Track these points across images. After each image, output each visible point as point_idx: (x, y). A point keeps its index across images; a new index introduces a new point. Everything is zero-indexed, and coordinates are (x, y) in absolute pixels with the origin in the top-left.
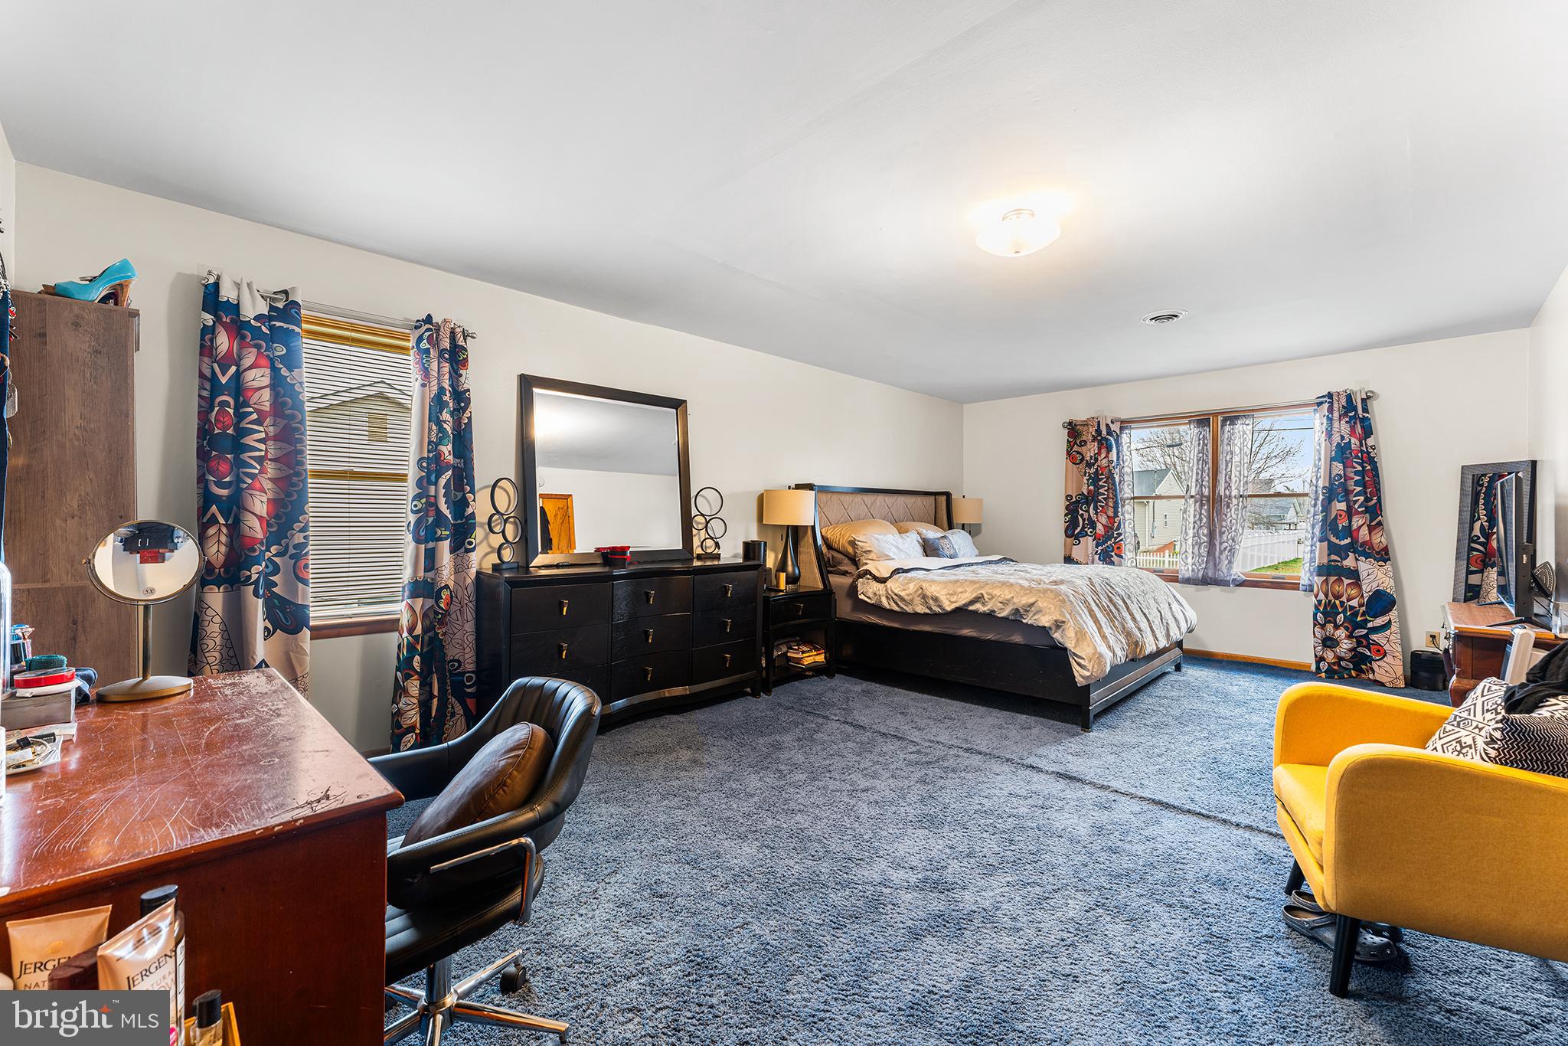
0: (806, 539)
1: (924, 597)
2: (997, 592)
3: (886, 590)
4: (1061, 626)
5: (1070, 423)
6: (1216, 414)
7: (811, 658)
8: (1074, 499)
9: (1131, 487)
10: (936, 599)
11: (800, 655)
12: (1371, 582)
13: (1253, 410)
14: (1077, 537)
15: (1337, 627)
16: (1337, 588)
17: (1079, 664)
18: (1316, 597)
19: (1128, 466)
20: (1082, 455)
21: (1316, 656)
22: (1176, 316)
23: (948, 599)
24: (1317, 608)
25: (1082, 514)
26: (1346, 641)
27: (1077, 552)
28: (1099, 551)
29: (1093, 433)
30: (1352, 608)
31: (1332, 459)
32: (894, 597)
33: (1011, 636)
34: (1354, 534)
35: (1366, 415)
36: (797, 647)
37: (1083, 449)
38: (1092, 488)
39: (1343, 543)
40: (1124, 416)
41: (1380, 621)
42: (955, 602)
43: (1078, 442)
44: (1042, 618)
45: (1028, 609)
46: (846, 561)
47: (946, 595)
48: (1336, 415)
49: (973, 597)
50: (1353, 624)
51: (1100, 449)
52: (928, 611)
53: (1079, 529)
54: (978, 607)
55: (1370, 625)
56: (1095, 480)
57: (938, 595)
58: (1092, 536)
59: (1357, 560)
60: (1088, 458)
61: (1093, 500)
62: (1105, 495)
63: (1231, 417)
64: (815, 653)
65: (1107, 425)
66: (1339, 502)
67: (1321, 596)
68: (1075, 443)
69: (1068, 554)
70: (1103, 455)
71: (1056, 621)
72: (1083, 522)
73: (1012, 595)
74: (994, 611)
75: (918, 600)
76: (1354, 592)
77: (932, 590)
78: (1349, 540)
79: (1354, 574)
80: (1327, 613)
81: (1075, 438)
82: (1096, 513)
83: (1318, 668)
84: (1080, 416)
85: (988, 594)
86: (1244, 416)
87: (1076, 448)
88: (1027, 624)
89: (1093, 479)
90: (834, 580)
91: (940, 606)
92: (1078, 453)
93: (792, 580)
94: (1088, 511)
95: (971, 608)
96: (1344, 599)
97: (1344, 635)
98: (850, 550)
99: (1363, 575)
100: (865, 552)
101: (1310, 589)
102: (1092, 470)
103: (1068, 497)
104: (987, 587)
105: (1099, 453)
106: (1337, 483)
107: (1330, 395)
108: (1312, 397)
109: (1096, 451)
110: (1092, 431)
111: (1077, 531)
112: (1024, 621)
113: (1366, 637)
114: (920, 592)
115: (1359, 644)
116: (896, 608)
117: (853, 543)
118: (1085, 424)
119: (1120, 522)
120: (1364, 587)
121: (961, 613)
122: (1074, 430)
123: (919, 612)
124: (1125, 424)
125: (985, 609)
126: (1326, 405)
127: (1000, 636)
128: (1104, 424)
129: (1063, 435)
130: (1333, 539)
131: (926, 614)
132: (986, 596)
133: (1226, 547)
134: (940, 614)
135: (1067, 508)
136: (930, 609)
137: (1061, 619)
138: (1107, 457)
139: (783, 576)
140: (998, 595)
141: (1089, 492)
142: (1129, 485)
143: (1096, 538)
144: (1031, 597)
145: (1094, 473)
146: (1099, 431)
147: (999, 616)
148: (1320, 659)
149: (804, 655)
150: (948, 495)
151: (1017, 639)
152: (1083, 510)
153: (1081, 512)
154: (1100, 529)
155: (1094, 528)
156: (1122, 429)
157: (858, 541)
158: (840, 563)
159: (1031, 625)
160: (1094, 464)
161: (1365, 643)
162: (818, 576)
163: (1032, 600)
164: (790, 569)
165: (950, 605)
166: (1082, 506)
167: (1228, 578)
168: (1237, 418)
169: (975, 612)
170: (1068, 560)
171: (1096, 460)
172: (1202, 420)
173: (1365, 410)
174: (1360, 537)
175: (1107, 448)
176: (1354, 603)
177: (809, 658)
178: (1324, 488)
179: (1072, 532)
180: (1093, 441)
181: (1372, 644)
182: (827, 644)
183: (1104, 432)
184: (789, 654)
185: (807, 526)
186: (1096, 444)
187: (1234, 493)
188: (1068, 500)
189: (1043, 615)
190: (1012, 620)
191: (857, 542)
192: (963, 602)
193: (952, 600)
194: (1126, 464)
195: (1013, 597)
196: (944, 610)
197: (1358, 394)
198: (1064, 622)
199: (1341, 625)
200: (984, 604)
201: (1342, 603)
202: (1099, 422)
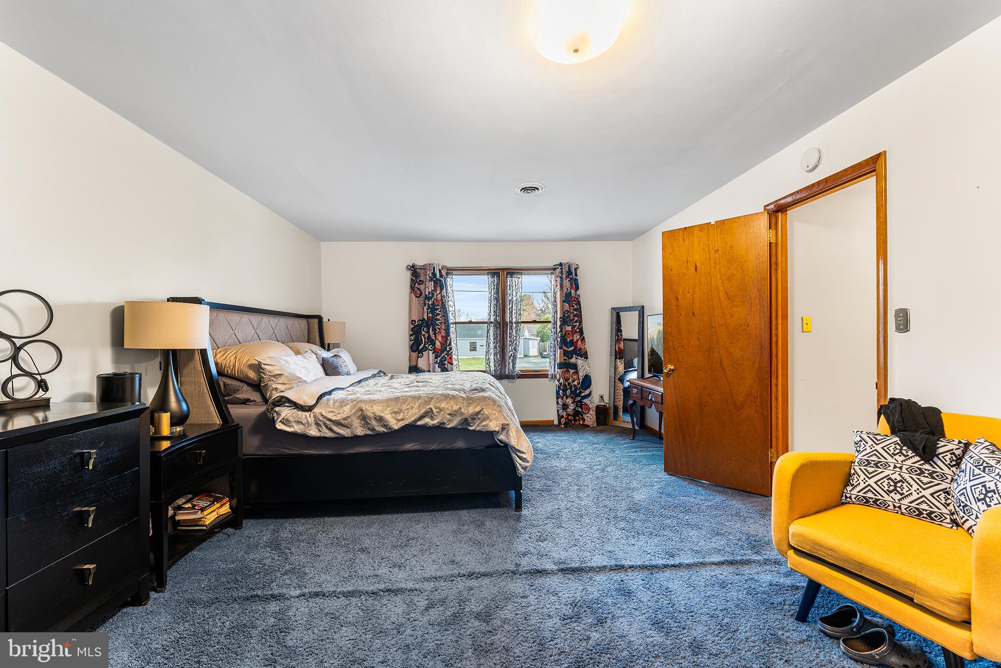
0: (191, 365)
1: (364, 418)
2: (443, 405)
3: (315, 417)
4: (505, 428)
5: (413, 266)
6: (503, 269)
7: (215, 513)
8: (417, 324)
9: (454, 315)
10: (380, 419)
11: (199, 515)
12: (583, 371)
13: (521, 269)
14: (420, 352)
15: (567, 398)
16: (566, 375)
17: (520, 458)
18: (559, 381)
19: (451, 300)
20: (421, 291)
21: (558, 415)
22: (538, 189)
23: (393, 418)
24: (559, 387)
25: (424, 334)
26: (572, 405)
27: (422, 363)
28: (439, 361)
29: (430, 275)
30: (575, 385)
31: (564, 301)
32: (328, 423)
33: (454, 443)
34: (575, 344)
35: (577, 278)
36: (189, 505)
37: (422, 287)
38: (430, 315)
39: (570, 349)
40: (449, 265)
41: (587, 392)
42: (403, 420)
43: (418, 281)
44: (490, 424)
45: (475, 417)
46: (245, 387)
47: (391, 413)
48: (564, 276)
49: (422, 412)
50: (575, 395)
51: (435, 287)
52: (369, 432)
53: (422, 345)
54: (427, 421)
55: (583, 394)
56: (432, 309)
57: (382, 415)
58: (431, 350)
59: (576, 358)
60: (427, 293)
61: (432, 324)
62: (440, 320)
63: (512, 272)
64: (219, 505)
65: (439, 270)
66: (568, 326)
67: (562, 381)
68: (416, 282)
69: (413, 364)
70: (438, 292)
71: (503, 425)
72: (425, 340)
73: (459, 406)
74: (444, 423)
75: (356, 423)
76: (575, 377)
77: (372, 410)
78: (573, 348)
79: (575, 367)
80: (563, 391)
81: (416, 277)
82: (435, 334)
83: (560, 422)
84: (420, 262)
85: (436, 408)
86: (518, 272)
87: (417, 286)
88: (474, 431)
89: (431, 309)
90: (236, 411)
91: (385, 426)
92: (418, 289)
93: (179, 420)
94: (428, 332)
95: (419, 423)
96: (570, 381)
97: (571, 402)
98: (252, 375)
99: (579, 367)
100: (274, 376)
101: (554, 377)
102: (430, 303)
103: (413, 322)
104: (433, 402)
105: (435, 290)
106: (566, 315)
107: (561, 264)
108: (551, 264)
109: (433, 289)
110: (430, 273)
111: (421, 347)
112: (470, 428)
113: (580, 401)
114: (360, 413)
115: (577, 405)
116: (329, 434)
117: (258, 368)
118: (424, 268)
119: (451, 340)
120: (580, 374)
121: (411, 430)
122: (415, 271)
123: (358, 434)
124: (450, 271)
125: (435, 422)
126: (558, 270)
127: (443, 445)
128: (438, 269)
129: (408, 275)
130: (566, 349)
131: (366, 436)
132: (434, 410)
133: (511, 355)
134: (384, 433)
135: (412, 330)
136: (373, 430)
137: (505, 422)
138: (440, 293)
139: (166, 418)
140: (446, 408)
141: (428, 317)
142: (452, 314)
143: (435, 351)
144: (476, 407)
145: (432, 304)
146: (434, 274)
147: (448, 427)
148: (560, 417)
149: (205, 513)
150: (320, 318)
151: (460, 444)
152: (424, 331)
153: (423, 333)
154: (438, 345)
155: (434, 344)
156: (447, 274)
157: (265, 364)
158: (236, 391)
159: (479, 431)
160: (432, 298)
161: (579, 404)
162: (213, 409)
163: (478, 409)
164: (173, 404)
165: (397, 424)
166: (424, 329)
167: (513, 374)
168: (514, 273)
169: (424, 427)
170: (414, 369)
171: (433, 295)
172: (495, 273)
173: (576, 275)
174: (578, 345)
175: (440, 287)
176: (575, 383)
177: (212, 515)
178: (560, 318)
179: (416, 347)
180: (430, 281)
181: (583, 405)
182: (232, 489)
183: (438, 275)
184: (177, 518)
185: (193, 350)
186: (433, 283)
187: (514, 320)
188: (412, 324)
189: (490, 421)
190: (460, 429)
191: (263, 366)
192: (413, 419)
193: (398, 418)
194: (450, 299)
195: (460, 408)
196: (390, 428)
197: (573, 266)
198: (508, 425)
199: (569, 396)
200: (432, 418)
201: (569, 384)
202: (434, 267)
